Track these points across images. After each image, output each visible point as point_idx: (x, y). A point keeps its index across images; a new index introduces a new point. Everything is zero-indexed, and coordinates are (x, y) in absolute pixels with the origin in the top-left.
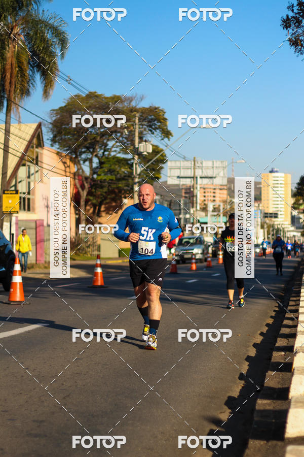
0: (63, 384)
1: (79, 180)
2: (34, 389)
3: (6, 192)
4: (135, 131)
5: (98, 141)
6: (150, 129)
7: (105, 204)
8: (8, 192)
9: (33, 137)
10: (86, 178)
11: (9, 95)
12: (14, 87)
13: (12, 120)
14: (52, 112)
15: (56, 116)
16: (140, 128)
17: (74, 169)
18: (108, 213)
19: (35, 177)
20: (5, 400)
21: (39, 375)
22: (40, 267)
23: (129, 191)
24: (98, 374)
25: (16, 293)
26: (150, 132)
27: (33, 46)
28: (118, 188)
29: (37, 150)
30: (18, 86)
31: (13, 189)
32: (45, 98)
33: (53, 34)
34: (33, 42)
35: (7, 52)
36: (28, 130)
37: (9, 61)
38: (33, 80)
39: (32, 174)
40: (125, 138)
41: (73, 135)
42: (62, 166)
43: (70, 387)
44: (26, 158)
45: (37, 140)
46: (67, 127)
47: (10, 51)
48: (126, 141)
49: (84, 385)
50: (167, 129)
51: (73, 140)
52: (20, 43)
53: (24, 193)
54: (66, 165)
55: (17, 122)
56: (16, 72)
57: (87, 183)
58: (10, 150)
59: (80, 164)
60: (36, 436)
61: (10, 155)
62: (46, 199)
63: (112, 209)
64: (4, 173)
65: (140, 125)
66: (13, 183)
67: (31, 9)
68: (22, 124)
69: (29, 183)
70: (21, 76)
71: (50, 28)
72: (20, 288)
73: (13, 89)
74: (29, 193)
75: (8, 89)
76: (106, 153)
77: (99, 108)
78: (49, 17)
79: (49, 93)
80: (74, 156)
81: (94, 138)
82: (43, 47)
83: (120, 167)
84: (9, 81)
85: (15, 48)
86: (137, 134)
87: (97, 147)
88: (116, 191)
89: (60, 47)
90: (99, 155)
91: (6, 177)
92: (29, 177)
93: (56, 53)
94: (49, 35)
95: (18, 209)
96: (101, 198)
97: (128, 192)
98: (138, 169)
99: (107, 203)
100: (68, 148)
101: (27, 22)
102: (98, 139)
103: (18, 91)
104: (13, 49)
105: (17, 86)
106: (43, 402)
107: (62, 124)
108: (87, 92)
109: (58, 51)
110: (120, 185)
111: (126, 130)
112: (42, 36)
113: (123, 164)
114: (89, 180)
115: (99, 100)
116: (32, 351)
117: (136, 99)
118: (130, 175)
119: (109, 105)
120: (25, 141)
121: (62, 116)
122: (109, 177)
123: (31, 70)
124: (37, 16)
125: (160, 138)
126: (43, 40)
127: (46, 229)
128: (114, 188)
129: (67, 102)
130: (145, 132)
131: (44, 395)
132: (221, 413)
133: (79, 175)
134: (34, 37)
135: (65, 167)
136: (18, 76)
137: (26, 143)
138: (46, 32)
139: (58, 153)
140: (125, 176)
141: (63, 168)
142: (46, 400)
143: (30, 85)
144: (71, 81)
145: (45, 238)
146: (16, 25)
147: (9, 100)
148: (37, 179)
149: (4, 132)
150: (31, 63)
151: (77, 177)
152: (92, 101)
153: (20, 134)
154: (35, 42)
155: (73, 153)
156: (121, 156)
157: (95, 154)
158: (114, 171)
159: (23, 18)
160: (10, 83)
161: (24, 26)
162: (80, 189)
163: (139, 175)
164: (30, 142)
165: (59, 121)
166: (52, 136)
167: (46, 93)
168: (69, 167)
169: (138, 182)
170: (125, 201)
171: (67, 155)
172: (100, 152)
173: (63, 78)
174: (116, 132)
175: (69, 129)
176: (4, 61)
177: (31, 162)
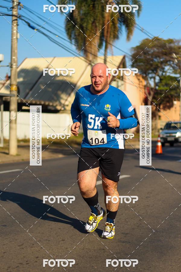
1: (147, 90)
2: (122, 214)
5: (159, 67)
7: (163, 104)
9: (120, 64)
10: (152, 89)
11: (107, 39)
14: (132, 49)
15: (134, 51)
17: (144, 83)
18: (164, 110)
21: (125, 206)
23: (178, 96)
24: (160, 206)
30: (112, 34)
32: (128, 40)
33: (133, 2)
35: (105, 13)
36: (118, 59)
37: (107, 19)
38: (121, 30)
39: (120, 86)
40: (176, 65)
41: (144, 63)
42: (137, 81)
43: (143, 214)
45: (123, 64)
48: (176, 67)
49: (152, 213)
51: (144, 66)
56: (111, 25)
57: (152, 91)
59: (148, 80)
60: (124, 242)
63: (167, 107)
68: (114, 56)
70: (114, 28)
73: (109, 35)
75: (106, 35)
76: (164, 74)
77: (160, 47)
79: (130, 38)
81: (157, 65)
83: (172, 82)
87: (158, 70)
88: (170, 96)
90: (160, 75)
93: (135, 14)
94: (130, 3)
100: (141, 71)
102: (159, 65)
103: (112, 36)
108: (153, 37)
110: (172, 93)
111: (176, 60)
113: (174, 80)
114: (154, 90)
115: (160, 42)
118: (178, 87)
121: (137, 51)
122: (165, 88)
123: (120, 24)
128: (168, 95)
129: (141, 43)
131: (128, 218)
133: (148, 87)
135: (140, 82)
136: (112, 28)
140: (175, 88)
142: (129, 221)
143: (119, 33)
144: (144, 31)
147: (106, 42)
148: (122, 89)
150: (120, 20)
151: (146, 88)
152: (156, 42)
155: (144, 74)
156: (173, 75)
157: (157, 74)
158: (168, 84)
160: (107, 32)
162: (148, 95)
164: (119, 67)
165: (136, 55)
167: (128, 38)
168: (142, 82)
170: (175, 103)
171: (140, 75)
172: (160, 73)
173: (138, 29)
174: (170, 61)
175: (142, 59)
176: (104, 18)
177: (119, 79)
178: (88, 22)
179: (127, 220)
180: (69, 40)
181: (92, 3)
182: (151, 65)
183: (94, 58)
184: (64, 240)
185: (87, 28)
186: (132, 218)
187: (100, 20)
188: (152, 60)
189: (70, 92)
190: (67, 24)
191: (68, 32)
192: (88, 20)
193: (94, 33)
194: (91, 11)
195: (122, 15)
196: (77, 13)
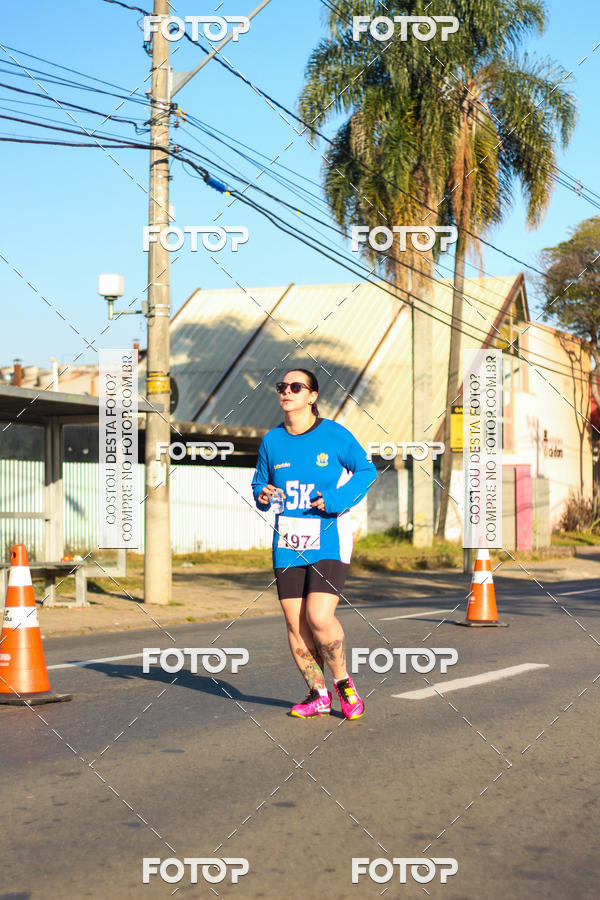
0: (581, 780)
2: (525, 787)
3: (457, 410)
8: (461, 410)
9: (509, 301)
11: (462, 220)
12: (469, 204)
13: (467, 268)
14: (545, 252)
15: (554, 260)
17: (590, 364)
19: (512, 380)
21: (533, 760)
22: (523, 558)
25: (481, 605)
27: (507, 124)
29: (514, 328)
30: (478, 203)
32: (532, 224)
33: (545, 98)
34: (507, 116)
35: (455, 137)
36: (499, 290)
37: (459, 157)
38: (508, 190)
39: (508, 376)
41: (587, 297)
42: (564, 359)
44: (495, 342)
45: (516, 307)
46: (575, 282)
47: (463, 135)
51: (587, 308)
52: (481, 117)
54: (573, 358)
55: (477, 272)
56: (474, 176)
58: (464, 328)
60: (532, 876)
61: (463, 337)
62: (534, 424)
64: (452, 374)
67: (503, 52)
68: (487, 277)
69: (502, 393)
70: (484, 183)
71: (540, 87)
72: (489, 596)
73: (468, 209)
75: (459, 210)
78: (536, 68)
79: (539, 215)
80: (589, 339)
82: (527, 125)
84: (461, 193)
85: (471, 129)
89: (561, 123)
91: (456, 381)
93: (553, 137)
94: (537, 101)
100: (576, 324)
101: (494, 77)
103: (479, 212)
104: (469, 131)
105: (476, 203)
106: (543, 812)
107: (565, 276)
109: (555, 132)
112: (525, 103)
116: (517, 716)
120: (493, 310)
121: (565, 260)
123: (503, 171)
124: (513, 65)
126: (526, 109)
127: (535, 483)
129: (574, 233)
131: (543, 800)
133: (598, 376)
134: (509, 105)
135: (572, 361)
136: (477, 184)
137: (495, 314)
138: (533, 96)
139: (558, 334)
141: (568, 363)
142: (549, 809)
143: (502, 199)
144: (583, 191)
145: (533, 502)
146: (472, 84)
147: (461, 229)
148: (516, 385)
149: (452, 291)
150: (503, 157)
151: (594, 381)
153: (482, 297)
154: (509, 115)
155: (587, 333)
159: (487, 69)
160: (463, 197)
161: (489, 84)
164: (503, 311)
165: (560, 271)
166: (545, 300)
167: (533, 215)
168: (579, 361)
171: (575, 336)
173: (566, 185)
175: (579, 286)
176: (450, 154)
177: (506, 351)
178: (398, 166)
179: (543, 806)
180: (338, 228)
181: (413, 105)
183: (421, 284)
184: (334, 870)
185: (395, 187)
186: (558, 801)
187: (437, 160)
189: (343, 399)
190: (329, 174)
191: (335, 201)
192: (399, 160)
193: (420, 203)
194: (409, 130)
195: (509, 140)
196: (363, 138)
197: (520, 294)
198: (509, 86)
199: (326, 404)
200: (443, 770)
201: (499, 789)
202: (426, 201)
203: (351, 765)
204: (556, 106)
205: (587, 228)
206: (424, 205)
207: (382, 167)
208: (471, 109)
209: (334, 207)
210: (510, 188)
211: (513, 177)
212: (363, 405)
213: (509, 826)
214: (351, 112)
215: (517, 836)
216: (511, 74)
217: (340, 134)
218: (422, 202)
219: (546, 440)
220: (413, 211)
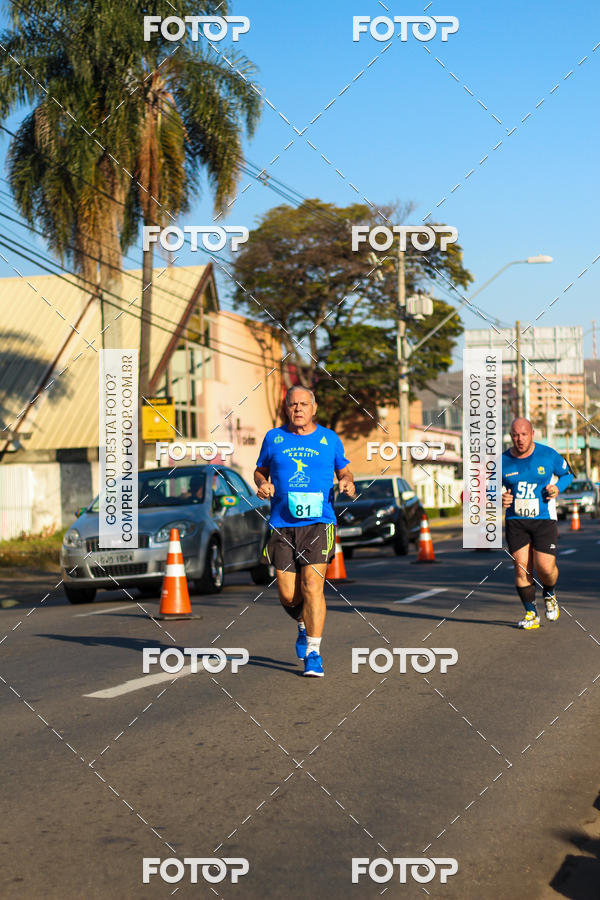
0: (272, 774)
1: (290, 372)
2: (215, 784)
3: (149, 402)
4: (397, 274)
5: (325, 297)
6: (428, 268)
7: (344, 420)
8: (153, 401)
9: (198, 291)
10: (305, 370)
11: (149, 211)
12: (156, 194)
13: (155, 258)
15: (243, 249)
16: (407, 268)
17: (280, 352)
18: (349, 437)
19: (203, 370)
20: (160, 807)
21: (224, 755)
23: (391, 392)
24: (341, 752)
25: (174, 599)
26: (427, 275)
27: (192, 114)
28: (368, 387)
29: (206, 317)
30: (166, 193)
31: (162, 394)
32: (219, 214)
33: (230, 88)
34: (192, 107)
35: (141, 128)
36: (188, 279)
37: (146, 146)
38: (194, 180)
39: (199, 366)
40: (379, 288)
41: (277, 286)
42: (255, 348)
43: (286, 778)
44: (186, 333)
45: (205, 297)
46: (264, 270)
47: (148, 125)
48: (380, 294)
50: (461, 267)
51: (276, 296)
52: (166, 108)
53: (184, 403)
54: (264, 346)
55: (166, 264)
56: (161, 166)
57: (306, 378)
58: (154, 320)
59: (291, 342)
61: (153, 329)
62: (226, 413)
63: (357, 429)
64: (143, 365)
65: (408, 260)
66: (162, 384)
67: (187, 43)
68: (176, 268)
69: (193, 383)
70: (171, 173)
71: (224, 77)
72: (181, 589)
74: (193, 403)
75: (146, 200)
76: (343, 319)
77: (325, 231)
78: (221, 57)
79: (227, 204)
80: (279, 327)
81: (319, 291)
82: (212, 115)
83: (371, 345)
84: (148, 184)
85: (156, 119)
86: (402, 280)
87: (324, 308)
88: (365, 392)
89: (246, 113)
90: (329, 324)
91: (148, 372)
92: (192, 371)
93: (238, 127)
94: (222, 92)
95: (172, 434)
96: (335, 408)
97: (388, 395)
98: (406, 348)
99: (347, 418)
100: (266, 312)
101: (178, 68)
102: (326, 291)
103: (167, 202)
104: (154, 122)
105: (163, 194)
106: (233, 808)
107: (254, 265)
108: (302, 201)
109: (241, 121)
110: (372, 381)
111: (379, 272)
112: (209, 93)
113: (376, 339)
114: (311, 373)
115: (325, 215)
116: (209, 711)
117: (397, 210)
118: (391, 361)
119: (346, 223)
120: (183, 301)
121: (253, 249)
122: (349, 366)
123: (190, 161)
124: (197, 55)
125: (448, 287)
126: (212, 101)
128: (360, 387)
129: (261, 221)
130: (417, 276)
131: (234, 796)
132: (588, 822)
133: (290, 364)
134: (194, 96)
135: (263, 350)
136: (164, 174)
137: (184, 305)
138: (217, 86)
139: (248, 323)
140: (381, 363)
141: (258, 351)
143: (190, 190)
144: (268, 180)
146: (157, 75)
147: (148, 222)
148: (207, 375)
149: (141, 283)
150: (190, 148)
151: (286, 368)
152: (311, 218)
153: (171, 287)
154: (195, 106)
155: (277, 321)
156: (373, 323)
157: (320, 321)
158: (359, 353)
159: (171, 59)
160: (150, 187)
161: (173, 75)
163: (410, 359)
164: (193, 302)
165: (248, 260)
166: (234, 289)
167: (220, 205)
168: (270, 348)
169: (408, 374)
170: (383, 412)
171: (265, 324)
172: (330, 317)
173: (252, 174)
174: (360, 277)
175: (268, 274)
176: (136, 145)
177: (196, 341)
178: (83, 158)
179: (233, 802)
180: (24, 221)
181: (97, 96)
182: (301, 293)
183: (110, 277)
184: (22, 880)
185: (80, 179)
186: (248, 796)
187: (122, 150)
188: (303, 277)
189: (34, 392)
190: (14, 167)
191: (21, 193)
192: (84, 151)
193: (106, 195)
194: (94, 122)
195: (195, 130)
196: (48, 130)
197: (209, 284)
198: (193, 77)
199: (18, 398)
200: (134, 770)
201: (189, 786)
202: (113, 193)
203: (40, 769)
204: (241, 96)
205: (275, 216)
206: (111, 197)
207: (67, 159)
208: (156, 99)
209: (19, 200)
210: (197, 178)
211: (200, 167)
212: (55, 399)
213: (199, 824)
214: (35, 104)
215: (207, 835)
216: (196, 65)
217: (24, 126)
218: (109, 193)
219: (239, 428)
220: (100, 203)
